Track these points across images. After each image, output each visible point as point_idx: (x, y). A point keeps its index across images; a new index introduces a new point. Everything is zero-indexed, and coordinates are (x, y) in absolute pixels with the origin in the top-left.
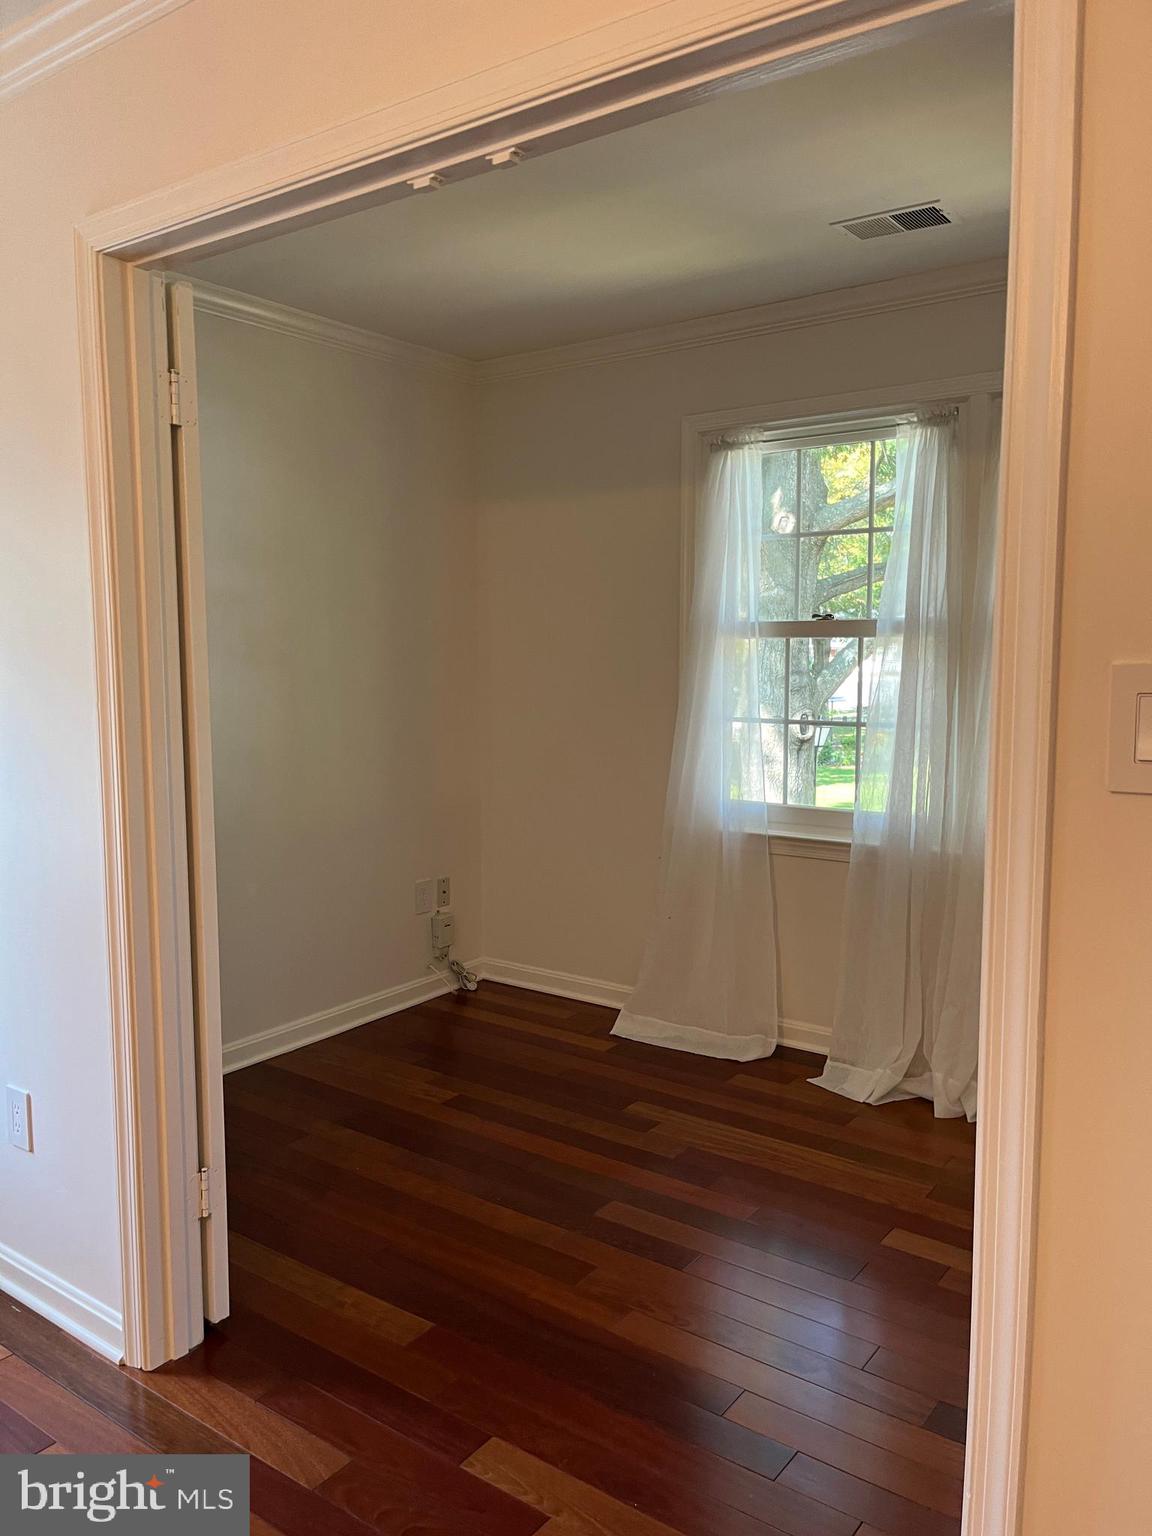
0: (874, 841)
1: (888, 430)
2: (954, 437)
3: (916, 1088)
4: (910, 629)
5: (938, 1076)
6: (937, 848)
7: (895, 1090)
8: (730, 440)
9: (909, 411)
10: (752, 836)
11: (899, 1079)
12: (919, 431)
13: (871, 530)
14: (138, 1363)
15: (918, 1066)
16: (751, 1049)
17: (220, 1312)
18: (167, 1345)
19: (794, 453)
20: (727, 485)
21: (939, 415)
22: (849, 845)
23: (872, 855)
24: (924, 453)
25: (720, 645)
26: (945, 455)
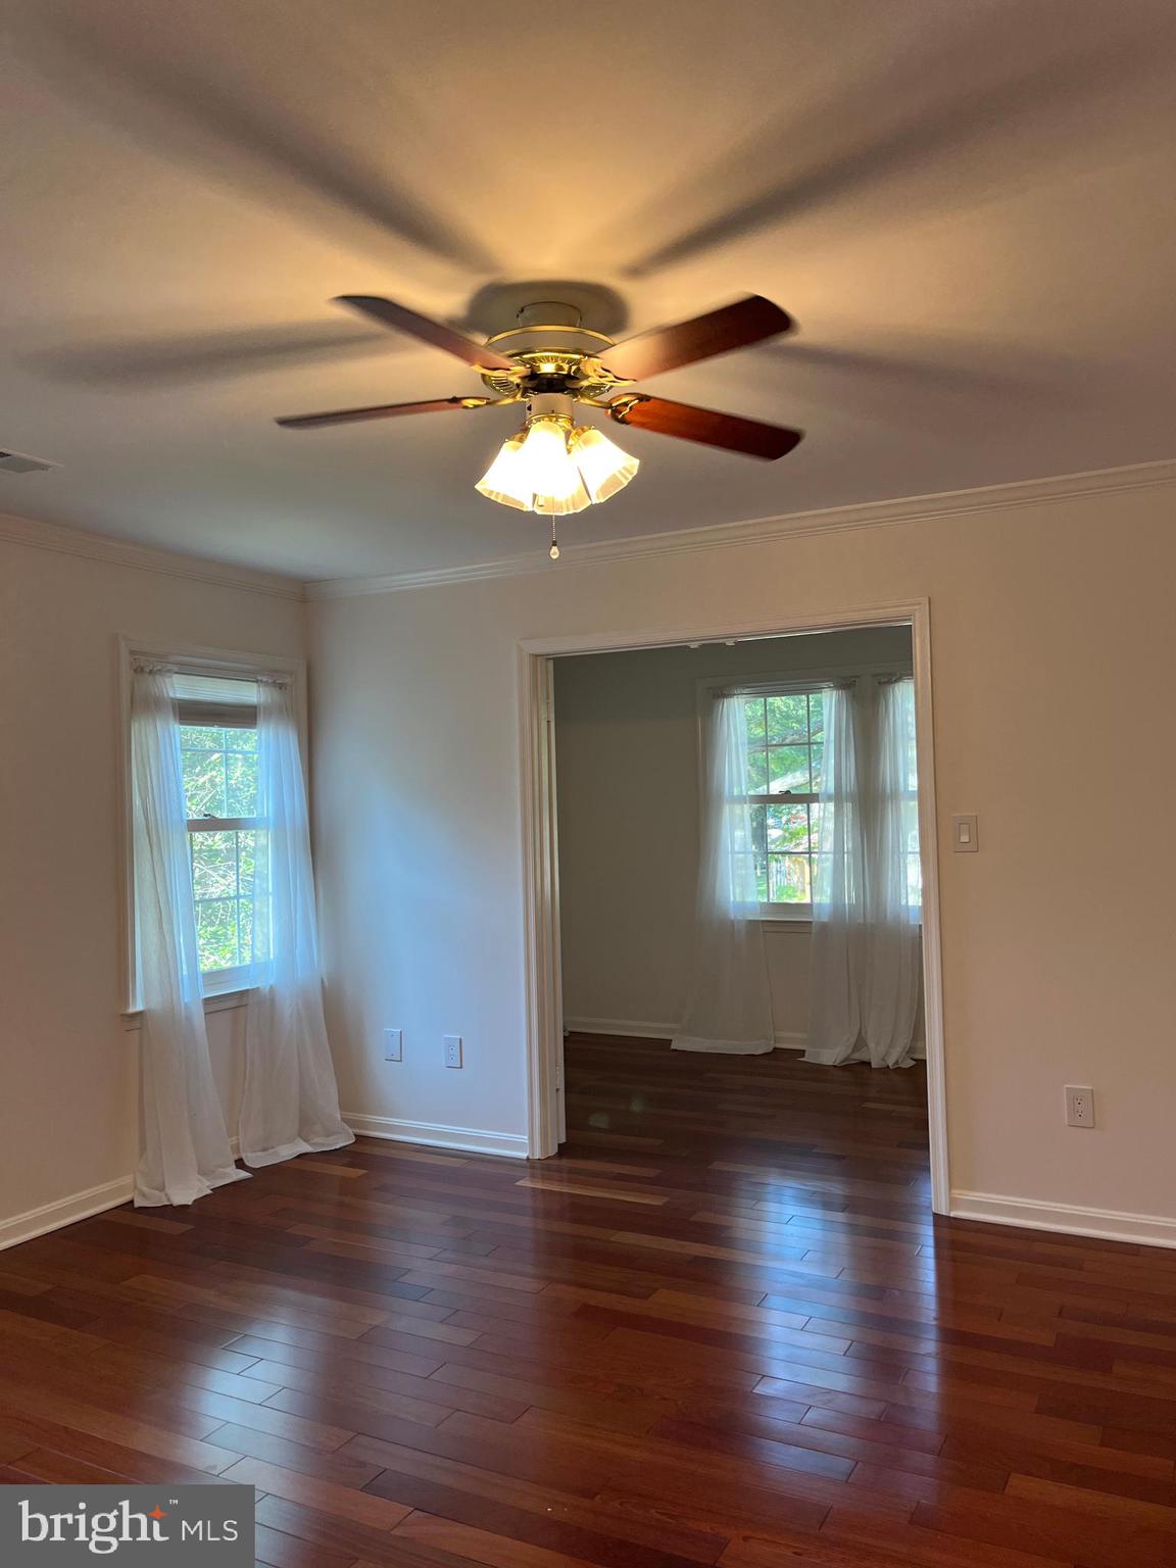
0: (825, 919)
1: (819, 690)
2: (854, 696)
3: (859, 1056)
4: (838, 798)
5: (872, 1045)
6: (861, 921)
7: (846, 1059)
8: (725, 692)
9: (829, 681)
10: (750, 921)
11: (849, 1051)
12: (835, 692)
13: (809, 744)
14: (537, 1156)
15: (860, 1043)
16: (760, 1048)
17: (563, 1140)
18: (558, 1136)
19: (763, 699)
20: (725, 719)
21: (845, 684)
22: (811, 922)
23: (824, 927)
24: (839, 702)
25: (726, 808)
26: (850, 706)
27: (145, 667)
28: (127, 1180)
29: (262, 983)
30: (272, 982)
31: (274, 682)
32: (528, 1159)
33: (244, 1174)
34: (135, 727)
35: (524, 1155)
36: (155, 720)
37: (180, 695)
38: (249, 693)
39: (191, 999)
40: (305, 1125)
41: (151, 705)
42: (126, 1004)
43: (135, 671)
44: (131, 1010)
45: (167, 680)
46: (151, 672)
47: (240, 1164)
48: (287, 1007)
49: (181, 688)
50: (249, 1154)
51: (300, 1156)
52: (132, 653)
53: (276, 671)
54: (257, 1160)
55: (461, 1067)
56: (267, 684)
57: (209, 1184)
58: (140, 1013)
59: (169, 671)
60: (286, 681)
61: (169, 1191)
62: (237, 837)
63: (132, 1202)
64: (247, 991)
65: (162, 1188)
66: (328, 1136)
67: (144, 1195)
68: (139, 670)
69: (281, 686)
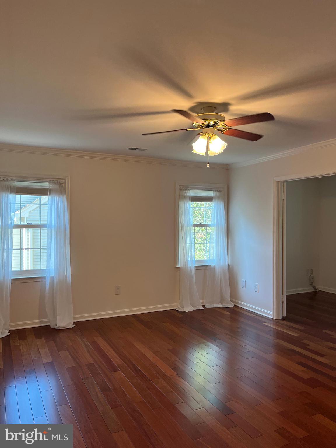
14: (275, 318)
27: (183, 189)
28: (176, 304)
29: (212, 264)
30: (214, 264)
31: (218, 191)
32: (272, 319)
33: (202, 308)
34: (180, 203)
35: (271, 317)
36: (184, 201)
37: (192, 195)
38: (211, 194)
39: (191, 266)
40: (222, 301)
41: (184, 198)
42: (176, 265)
43: (180, 190)
44: (177, 266)
45: (188, 192)
46: (184, 190)
47: (203, 306)
48: (218, 271)
49: (192, 193)
50: (206, 304)
51: (218, 307)
52: (179, 186)
53: (219, 188)
54: (208, 306)
55: (258, 292)
56: (215, 191)
57: (193, 308)
58: (179, 268)
59: (189, 189)
60: (221, 190)
61: (184, 308)
62: (207, 229)
63: (176, 309)
64: (207, 265)
65: (183, 308)
66: (227, 304)
67: (179, 308)
68: (181, 190)
69: (220, 191)
